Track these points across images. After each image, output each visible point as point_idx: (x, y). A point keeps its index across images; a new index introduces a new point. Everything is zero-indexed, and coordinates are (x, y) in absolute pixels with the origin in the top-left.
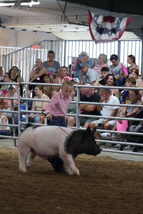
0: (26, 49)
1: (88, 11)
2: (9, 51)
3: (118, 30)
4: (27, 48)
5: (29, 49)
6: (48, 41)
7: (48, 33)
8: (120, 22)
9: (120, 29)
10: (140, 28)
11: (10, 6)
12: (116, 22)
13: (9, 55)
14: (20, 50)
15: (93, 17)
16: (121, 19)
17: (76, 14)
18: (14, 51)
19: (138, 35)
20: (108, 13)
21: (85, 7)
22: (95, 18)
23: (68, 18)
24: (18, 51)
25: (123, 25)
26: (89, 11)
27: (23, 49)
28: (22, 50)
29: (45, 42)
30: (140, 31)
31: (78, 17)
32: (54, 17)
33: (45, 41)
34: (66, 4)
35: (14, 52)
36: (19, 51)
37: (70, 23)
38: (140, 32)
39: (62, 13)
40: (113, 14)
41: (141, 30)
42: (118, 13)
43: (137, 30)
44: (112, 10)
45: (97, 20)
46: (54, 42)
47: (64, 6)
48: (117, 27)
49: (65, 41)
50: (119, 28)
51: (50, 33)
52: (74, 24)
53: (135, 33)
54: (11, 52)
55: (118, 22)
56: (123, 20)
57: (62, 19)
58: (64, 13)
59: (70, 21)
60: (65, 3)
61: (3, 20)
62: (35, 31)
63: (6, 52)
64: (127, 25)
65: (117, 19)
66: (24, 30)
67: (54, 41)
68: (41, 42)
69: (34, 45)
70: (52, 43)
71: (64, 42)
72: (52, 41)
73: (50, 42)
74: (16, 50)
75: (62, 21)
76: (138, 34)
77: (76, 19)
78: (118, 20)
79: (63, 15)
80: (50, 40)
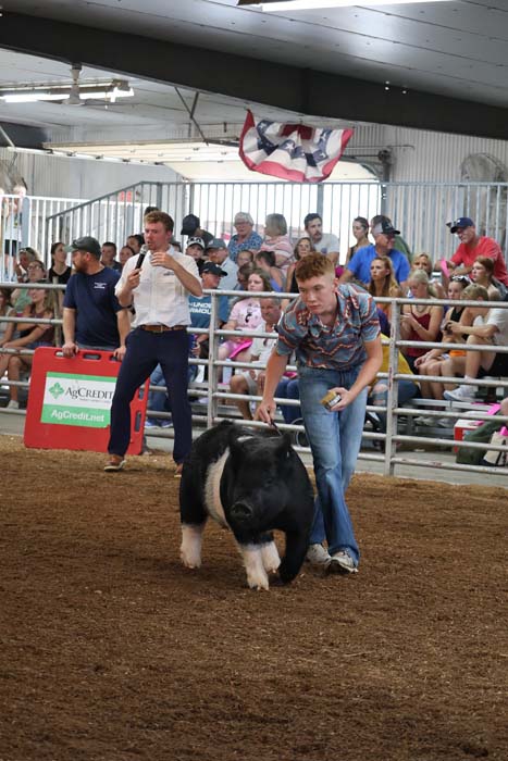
0: (97, 202)
1: (246, 113)
2: (55, 210)
3: (322, 159)
4: (100, 199)
5: (104, 202)
6: (151, 183)
7: (156, 164)
8: (327, 138)
9: (327, 157)
10: (377, 153)
11: (60, 102)
12: (317, 140)
13: (54, 217)
14: (82, 206)
15: (256, 123)
16: (328, 132)
17: (222, 120)
18: (65, 209)
19: (371, 171)
20: (294, 117)
21: (240, 102)
22: (263, 125)
23: (202, 128)
24: (77, 207)
25: (334, 144)
26: (249, 111)
27: (90, 203)
28: (86, 208)
29: (142, 186)
30: (377, 160)
31: (228, 127)
32: (173, 126)
33: (143, 183)
34: (197, 95)
35: (68, 211)
36: (79, 210)
37: (208, 141)
38: (378, 164)
39: (188, 115)
40: (308, 120)
41: (380, 159)
42: (318, 118)
43: (369, 159)
44: (305, 109)
45: (265, 128)
46: (165, 187)
47: (192, 101)
48: (320, 151)
49: (192, 185)
50: (323, 154)
51: (161, 163)
52: (217, 142)
53: (364, 166)
54: (58, 212)
55: (321, 140)
56: (332, 134)
57: (190, 130)
58: (191, 117)
59: (206, 137)
60: (195, 93)
61: (49, 133)
62: (125, 161)
63: (48, 210)
64: (344, 146)
65: (319, 132)
66: (98, 158)
67: (166, 184)
68: (134, 187)
69: (116, 193)
70: (161, 189)
71: (188, 187)
72: (159, 185)
73: (155, 187)
74: (72, 206)
75: (189, 135)
76: (372, 168)
77: (225, 131)
78: (322, 135)
79: (192, 122)
80: (156, 181)
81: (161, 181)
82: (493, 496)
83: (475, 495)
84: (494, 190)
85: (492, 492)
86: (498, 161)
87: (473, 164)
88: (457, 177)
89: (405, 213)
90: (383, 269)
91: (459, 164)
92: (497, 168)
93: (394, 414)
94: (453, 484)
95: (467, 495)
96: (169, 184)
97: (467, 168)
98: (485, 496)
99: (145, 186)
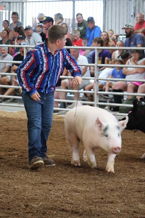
6: (6, 2)
29: (2, 4)
33: (3, 2)
46: (12, 4)
67: (12, 2)
70: (10, 5)
71: (21, 3)
72: (9, 3)
73: (7, 4)
80: (8, 1)
81: (10, 1)
89: (112, 14)
90: (107, 36)
93: (97, 94)
96: (13, 3)
99: (3, 3)
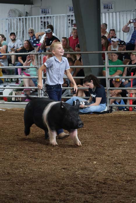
82: (20, 111)
83: (15, 111)
84: (20, 19)
85: (20, 110)
86: (19, 11)
87: (12, 12)
88: (7, 17)
91: (8, 12)
92: (19, 13)
94: (8, 108)
95: (12, 111)
97: (10, 14)
98: (18, 111)
